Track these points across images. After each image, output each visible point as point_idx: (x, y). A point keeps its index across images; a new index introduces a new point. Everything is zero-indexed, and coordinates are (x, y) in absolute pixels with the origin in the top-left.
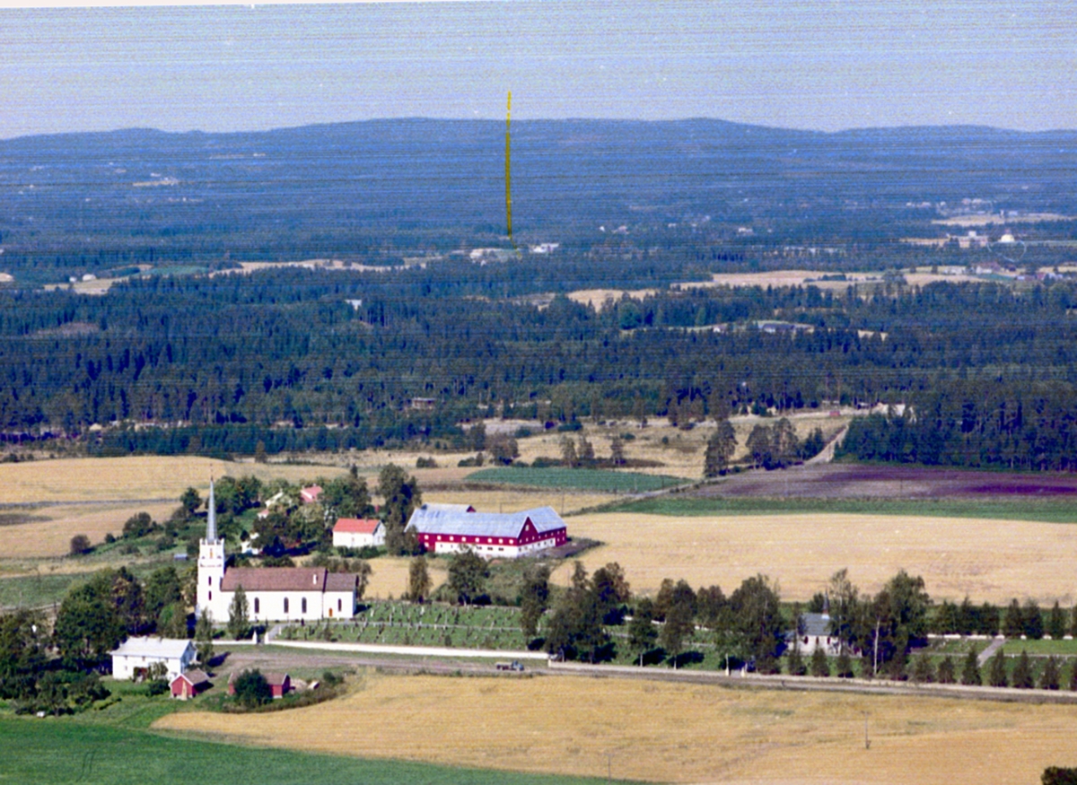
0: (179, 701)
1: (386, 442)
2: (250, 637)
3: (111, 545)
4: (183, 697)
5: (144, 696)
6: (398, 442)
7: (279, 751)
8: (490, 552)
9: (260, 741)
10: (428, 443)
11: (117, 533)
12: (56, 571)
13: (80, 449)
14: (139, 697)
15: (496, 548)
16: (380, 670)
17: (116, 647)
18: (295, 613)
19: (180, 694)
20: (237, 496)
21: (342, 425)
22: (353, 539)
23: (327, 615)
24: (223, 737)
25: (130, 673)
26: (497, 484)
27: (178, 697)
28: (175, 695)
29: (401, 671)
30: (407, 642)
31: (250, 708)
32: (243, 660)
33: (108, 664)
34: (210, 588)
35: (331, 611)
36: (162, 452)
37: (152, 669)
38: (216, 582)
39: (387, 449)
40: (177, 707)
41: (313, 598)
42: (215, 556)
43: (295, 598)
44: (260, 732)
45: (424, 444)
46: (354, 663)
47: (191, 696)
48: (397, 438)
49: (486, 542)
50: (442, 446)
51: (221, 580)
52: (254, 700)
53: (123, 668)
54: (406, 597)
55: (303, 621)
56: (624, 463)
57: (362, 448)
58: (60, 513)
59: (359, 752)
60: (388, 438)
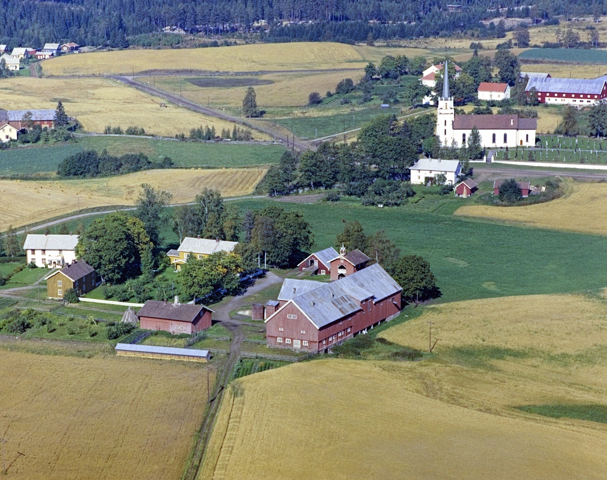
0: (462, 198)
1: (441, 33)
2: (481, 158)
3: (331, 98)
4: (464, 196)
5: (438, 195)
6: (447, 33)
7: (543, 230)
8: (581, 103)
9: (529, 224)
10: (466, 33)
11: (333, 91)
12: (307, 115)
13: (256, 37)
14: (435, 196)
15: (585, 100)
16: (575, 179)
17: (412, 165)
18: (500, 143)
19: (462, 194)
20: (396, 68)
21: (410, 22)
22: (491, 95)
23: (519, 145)
24: (504, 221)
25: (423, 180)
26: (540, 59)
27: (461, 196)
28: (459, 195)
29: (590, 180)
30: (582, 162)
31: (511, 204)
32: (485, 173)
33: (407, 175)
34: (445, 128)
35: (521, 141)
36: (311, 40)
37: (437, 178)
38: (449, 124)
39: (442, 37)
40: (463, 202)
41: (511, 133)
42: (448, 107)
43: (500, 134)
44: (525, 219)
45: (463, 34)
46: (558, 175)
47: (469, 195)
48: (447, 30)
49: (580, 98)
50: (476, 35)
51: (453, 122)
52: (514, 198)
53: (417, 177)
54: (558, 132)
55: (507, 148)
56: (599, 45)
57: (427, 36)
58: (277, 78)
59: (597, 231)
60: (441, 30)
